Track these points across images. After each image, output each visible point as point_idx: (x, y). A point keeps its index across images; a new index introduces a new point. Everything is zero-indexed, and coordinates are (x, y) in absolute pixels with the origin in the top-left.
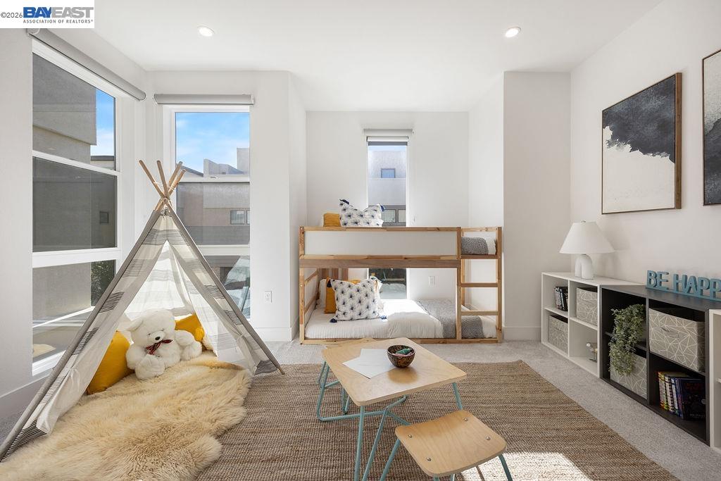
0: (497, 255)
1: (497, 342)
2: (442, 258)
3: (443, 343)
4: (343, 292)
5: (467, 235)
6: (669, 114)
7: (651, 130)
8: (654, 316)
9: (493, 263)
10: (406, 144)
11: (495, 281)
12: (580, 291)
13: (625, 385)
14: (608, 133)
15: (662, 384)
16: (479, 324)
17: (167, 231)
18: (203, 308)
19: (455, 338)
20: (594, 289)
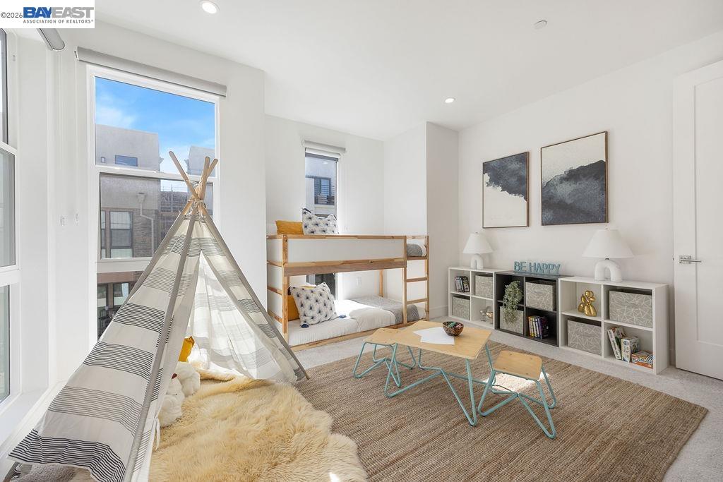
0: (426, 257)
2: (395, 260)
4: (307, 298)
5: (409, 242)
6: (523, 173)
7: (513, 181)
8: (529, 287)
9: (422, 262)
10: (336, 160)
11: (424, 275)
12: (478, 278)
13: (510, 329)
14: (487, 178)
15: (530, 323)
16: (415, 310)
17: (199, 239)
18: (237, 325)
19: (402, 323)
20: (490, 275)
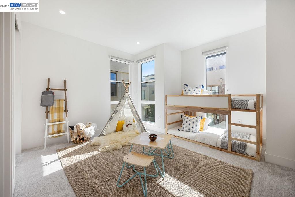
0: (256, 110)
1: (256, 160)
3: (221, 150)
4: (184, 120)
10: (225, 53)
19: (227, 150)
